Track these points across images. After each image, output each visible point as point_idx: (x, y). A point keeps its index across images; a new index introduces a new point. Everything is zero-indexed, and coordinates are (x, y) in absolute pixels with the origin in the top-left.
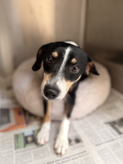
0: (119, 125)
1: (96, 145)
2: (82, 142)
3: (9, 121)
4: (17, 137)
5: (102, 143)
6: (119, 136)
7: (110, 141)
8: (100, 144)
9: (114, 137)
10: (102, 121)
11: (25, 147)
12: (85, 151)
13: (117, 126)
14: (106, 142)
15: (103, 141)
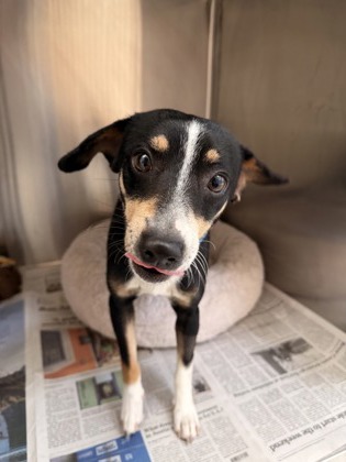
1: (236, 395)
2: (209, 389)
3: (63, 357)
4: (81, 386)
6: (279, 376)
7: (261, 387)
8: (243, 393)
9: (271, 379)
11: (99, 404)
12: (215, 407)
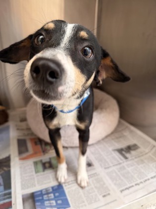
0: (125, 152)
1: (105, 168)
2: (93, 165)
3: (27, 150)
4: (36, 163)
5: (110, 167)
8: (108, 168)
10: (111, 149)
13: (124, 152)
14: (114, 166)
15: (111, 165)
